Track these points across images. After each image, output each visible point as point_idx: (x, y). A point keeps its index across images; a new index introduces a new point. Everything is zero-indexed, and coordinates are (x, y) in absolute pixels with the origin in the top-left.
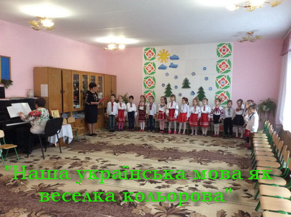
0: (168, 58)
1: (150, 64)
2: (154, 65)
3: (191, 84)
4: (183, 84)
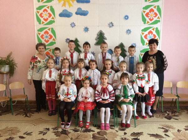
2: (52, 10)
3: (107, 39)
4: (96, 40)
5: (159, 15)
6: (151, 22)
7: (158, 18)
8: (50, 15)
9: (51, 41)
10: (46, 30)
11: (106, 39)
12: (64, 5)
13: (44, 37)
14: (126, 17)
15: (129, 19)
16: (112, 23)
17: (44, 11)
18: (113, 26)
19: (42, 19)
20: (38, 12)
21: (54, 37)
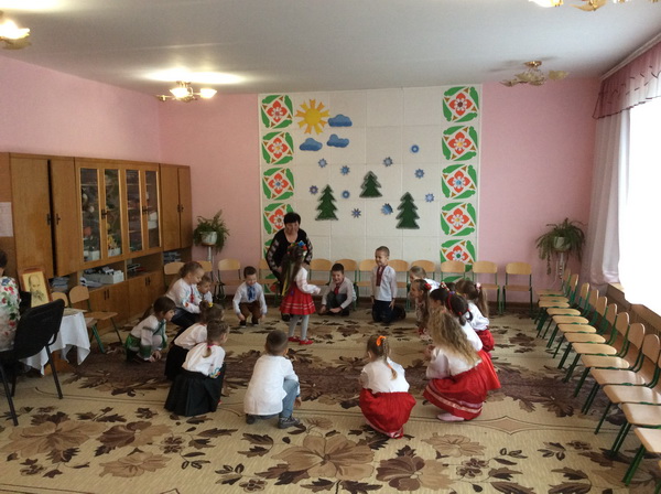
1: (278, 136)
3: (382, 186)
4: (362, 187)
6: (459, 156)
7: (473, 148)
8: (285, 148)
9: (285, 190)
10: (279, 172)
11: (380, 187)
12: (309, 130)
13: (274, 184)
14: (415, 149)
16: (389, 158)
17: (275, 142)
18: (391, 163)
19: (272, 155)
20: (266, 144)
21: (290, 184)
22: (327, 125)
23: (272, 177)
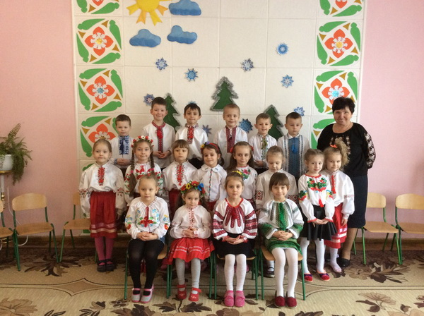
0: (161, 9)
1: (99, 25)
2: (115, 29)
3: (239, 96)
4: (213, 98)
5: (355, 44)
6: (337, 60)
8: (109, 42)
9: (110, 99)
10: (101, 74)
11: (236, 97)
12: (142, 18)
13: (94, 90)
14: (283, 49)
15: (288, 52)
16: (249, 61)
17: (95, 32)
18: (252, 67)
19: (91, 51)
20: (82, 34)
21: (117, 91)
22: (167, 13)
23: (91, 81)
